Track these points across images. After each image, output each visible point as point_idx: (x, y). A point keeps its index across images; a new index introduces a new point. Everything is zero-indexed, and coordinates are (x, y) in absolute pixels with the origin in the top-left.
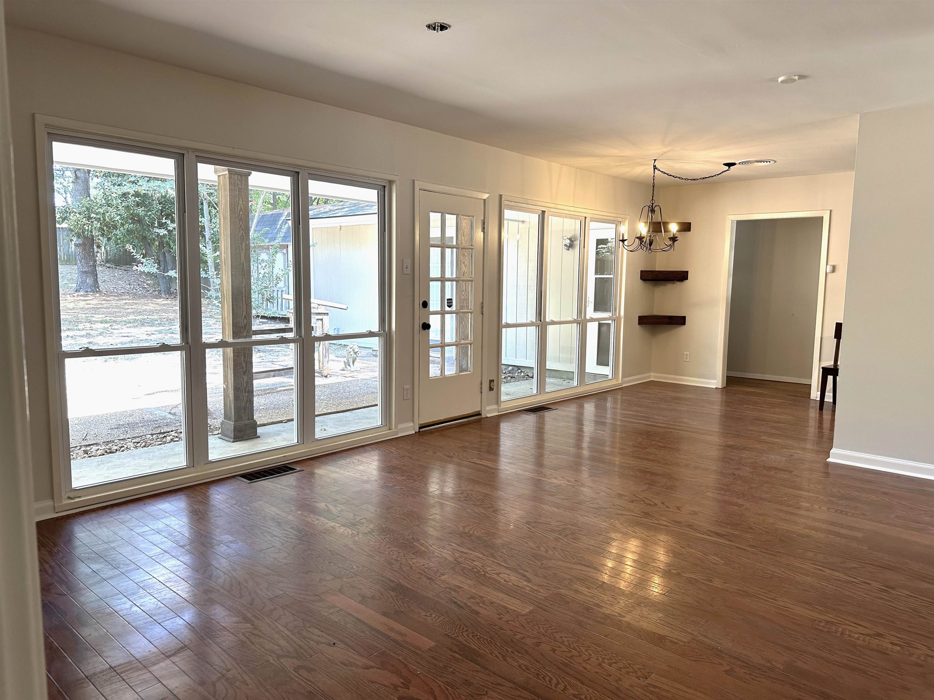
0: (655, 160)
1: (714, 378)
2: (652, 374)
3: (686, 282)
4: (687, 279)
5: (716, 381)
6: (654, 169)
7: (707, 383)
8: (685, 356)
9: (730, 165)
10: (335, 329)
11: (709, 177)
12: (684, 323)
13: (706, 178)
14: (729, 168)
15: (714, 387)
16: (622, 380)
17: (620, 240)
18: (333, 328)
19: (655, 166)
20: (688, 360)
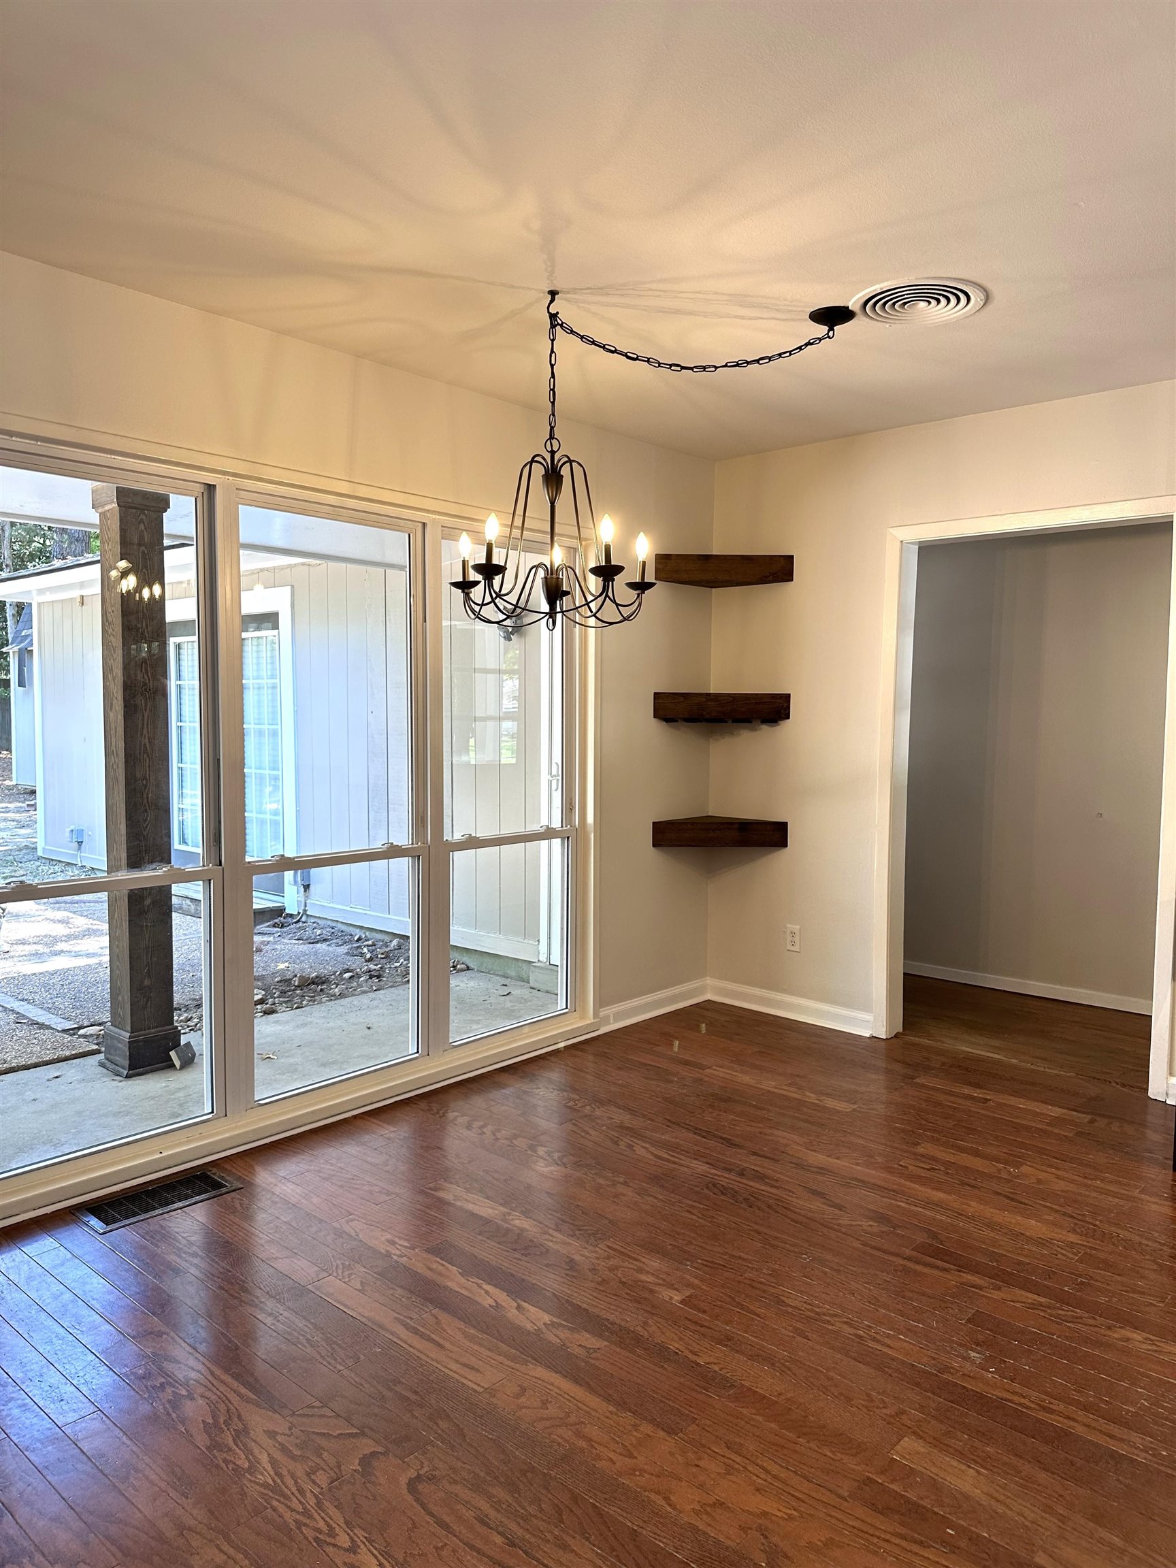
0: (553, 294)
1: (867, 1008)
2: (709, 981)
3: (786, 725)
4: (788, 717)
5: (868, 1017)
6: (553, 326)
7: (846, 1019)
8: (789, 938)
9: (832, 317)
10: (72, 831)
11: (757, 361)
12: (784, 844)
13: (748, 363)
14: (831, 329)
15: (867, 1034)
16: (596, 1015)
17: (456, 585)
18: (69, 830)
19: (553, 316)
20: (796, 948)
